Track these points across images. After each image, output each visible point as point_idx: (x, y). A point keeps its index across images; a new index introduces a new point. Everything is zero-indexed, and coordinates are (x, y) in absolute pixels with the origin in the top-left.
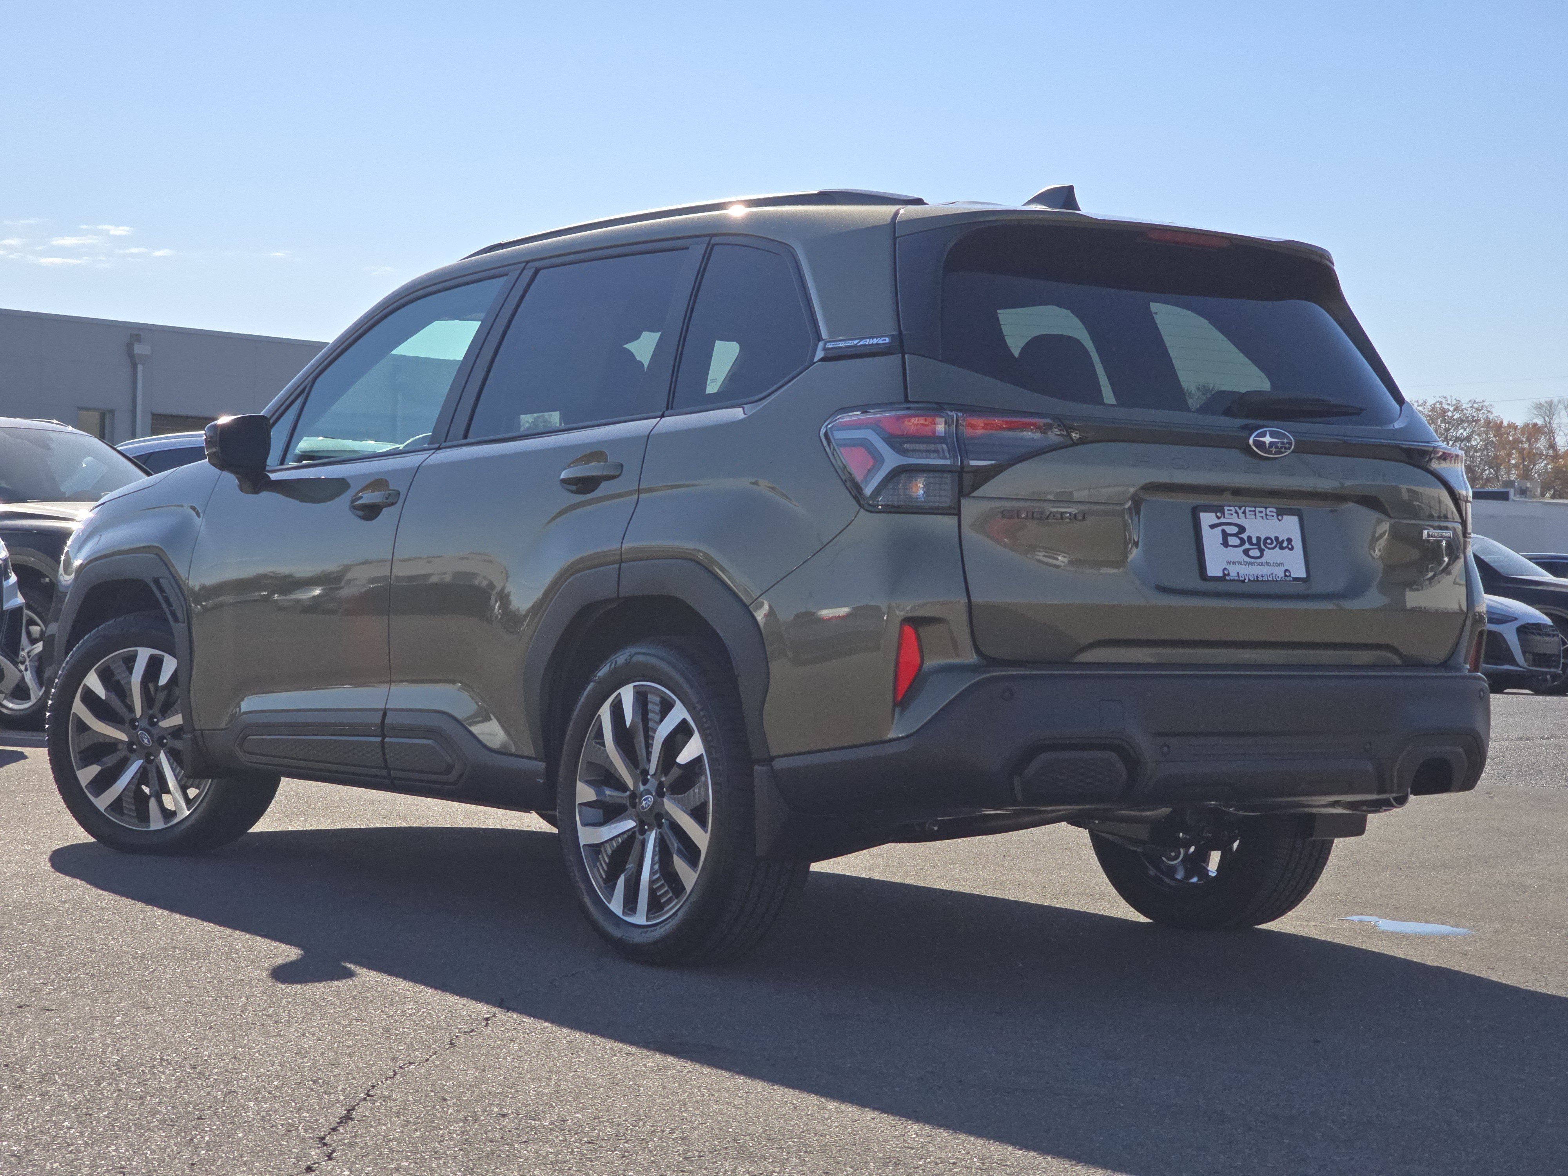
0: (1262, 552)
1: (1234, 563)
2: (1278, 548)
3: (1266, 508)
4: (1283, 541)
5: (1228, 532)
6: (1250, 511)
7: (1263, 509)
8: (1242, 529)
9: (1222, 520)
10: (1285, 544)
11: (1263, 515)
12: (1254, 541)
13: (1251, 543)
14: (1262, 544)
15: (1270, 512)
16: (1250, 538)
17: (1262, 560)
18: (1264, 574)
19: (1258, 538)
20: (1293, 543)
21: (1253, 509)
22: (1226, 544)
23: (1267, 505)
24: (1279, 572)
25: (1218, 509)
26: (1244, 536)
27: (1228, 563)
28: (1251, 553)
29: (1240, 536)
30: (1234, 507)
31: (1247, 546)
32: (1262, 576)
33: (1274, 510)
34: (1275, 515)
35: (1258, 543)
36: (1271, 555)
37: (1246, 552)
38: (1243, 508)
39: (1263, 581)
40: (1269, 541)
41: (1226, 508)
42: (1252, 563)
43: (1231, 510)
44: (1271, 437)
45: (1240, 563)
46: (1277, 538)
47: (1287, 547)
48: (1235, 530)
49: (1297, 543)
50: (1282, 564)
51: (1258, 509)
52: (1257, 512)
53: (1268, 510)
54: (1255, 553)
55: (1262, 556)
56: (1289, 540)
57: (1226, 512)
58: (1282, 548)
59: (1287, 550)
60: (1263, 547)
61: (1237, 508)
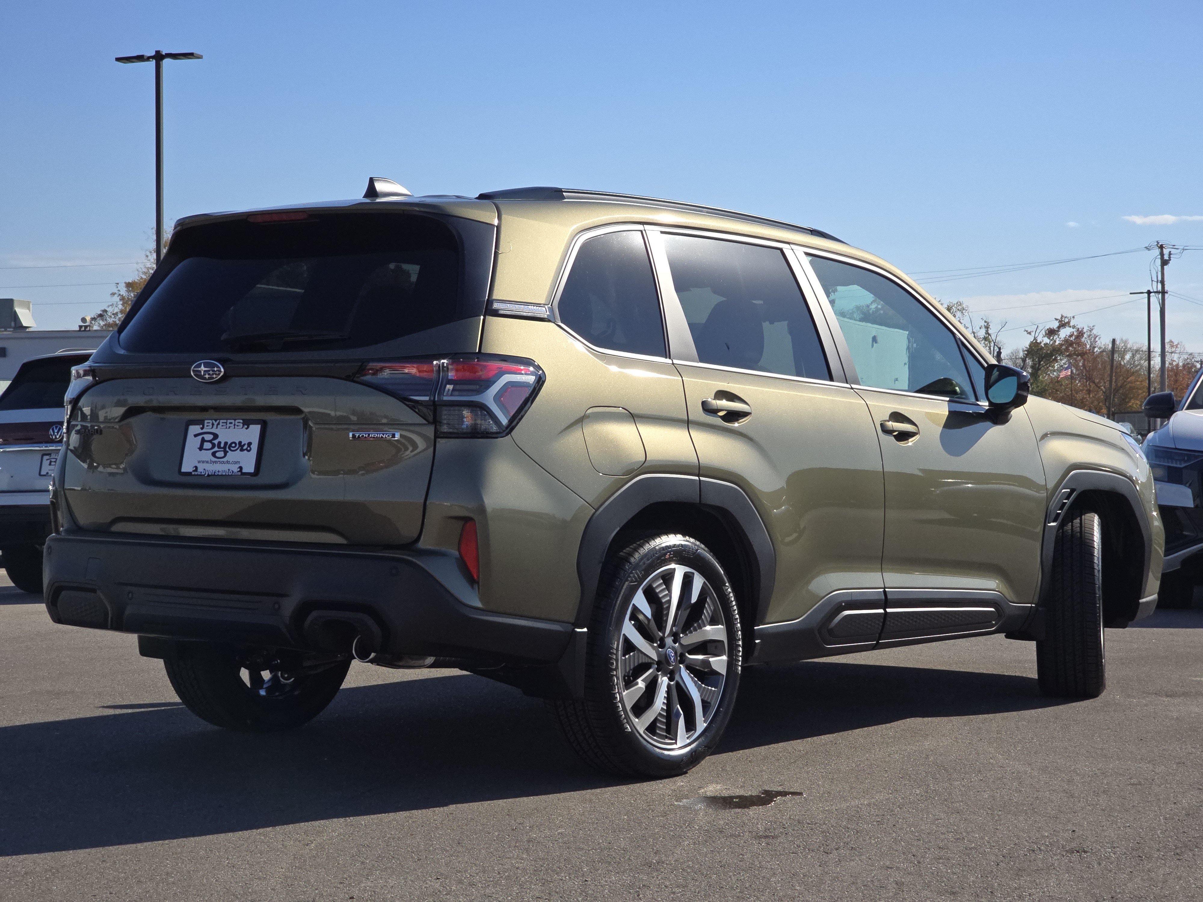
0: (226, 453)
1: (203, 462)
2: (239, 450)
3: (235, 420)
4: (245, 444)
5: (206, 439)
6: (223, 423)
7: (233, 421)
8: (216, 436)
9: (204, 430)
10: (245, 447)
11: (232, 425)
12: (222, 445)
13: (219, 447)
14: (227, 448)
15: (238, 422)
16: (220, 443)
17: (225, 460)
18: (220, 470)
19: (226, 443)
20: (251, 446)
21: (225, 421)
22: (201, 448)
23: (236, 418)
24: (235, 468)
25: (201, 422)
26: (216, 442)
27: (199, 462)
28: (218, 455)
29: (213, 442)
30: (212, 420)
31: (216, 449)
32: (219, 472)
33: (241, 421)
34: (241, 425)
35: (225, 447)
36: (232, 456)
37: (214, 454)
38: (218, 421)
39: (218, 475)
40: (233, 445)
41: (206, 421)
42: (215, 462)
43: (209, 423)
44: (205, 367)
45: (207, 462)
46: (240, 443)
47: (246, 449)
48: (210, 437)
49: (255, 447)
50: (239, 462)
51: (229, 421)
52: (228, 423)
53: (237, 421)
54: (220, 454)
55: (225, 455)
56: (250, 444)
57: (206, 424)
58: (242, 450)
59: (246, 451)
60: (227, 449)
61: (214, 421)
